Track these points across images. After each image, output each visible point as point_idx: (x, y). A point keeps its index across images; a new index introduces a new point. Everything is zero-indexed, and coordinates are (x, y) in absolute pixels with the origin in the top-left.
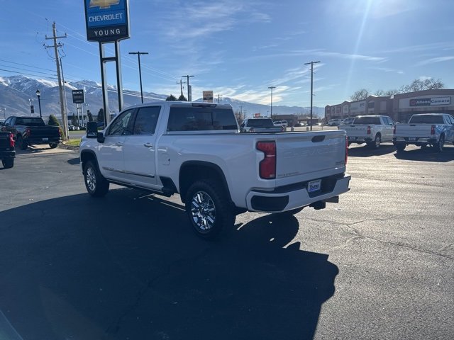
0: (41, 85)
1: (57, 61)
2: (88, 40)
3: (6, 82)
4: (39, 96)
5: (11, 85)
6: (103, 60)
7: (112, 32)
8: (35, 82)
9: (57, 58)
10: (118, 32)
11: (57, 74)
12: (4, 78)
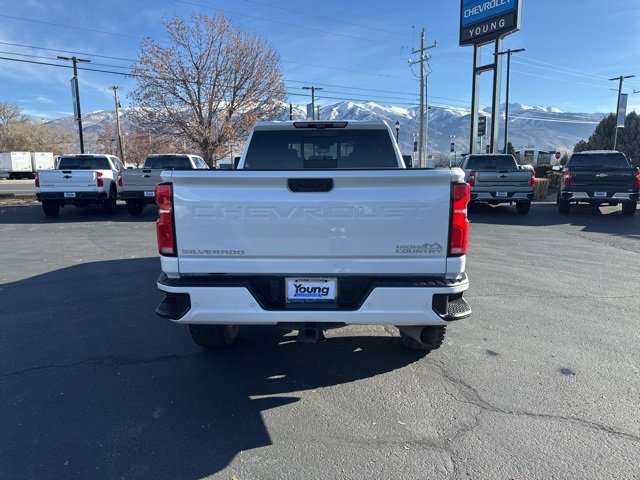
0: (449, 115)
1: (422, 81)
2: (460, 44)
3: (410, 114)
4: (397, 129)
5: (415, 118)
6: (477, 70)
7: (494, 26)
8: (442, 109)
9: (422, 77)
10: (502, 24)
11: (419, 97)
12: (409, 109)
